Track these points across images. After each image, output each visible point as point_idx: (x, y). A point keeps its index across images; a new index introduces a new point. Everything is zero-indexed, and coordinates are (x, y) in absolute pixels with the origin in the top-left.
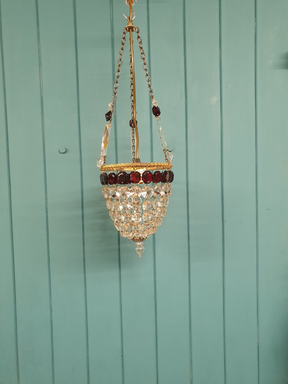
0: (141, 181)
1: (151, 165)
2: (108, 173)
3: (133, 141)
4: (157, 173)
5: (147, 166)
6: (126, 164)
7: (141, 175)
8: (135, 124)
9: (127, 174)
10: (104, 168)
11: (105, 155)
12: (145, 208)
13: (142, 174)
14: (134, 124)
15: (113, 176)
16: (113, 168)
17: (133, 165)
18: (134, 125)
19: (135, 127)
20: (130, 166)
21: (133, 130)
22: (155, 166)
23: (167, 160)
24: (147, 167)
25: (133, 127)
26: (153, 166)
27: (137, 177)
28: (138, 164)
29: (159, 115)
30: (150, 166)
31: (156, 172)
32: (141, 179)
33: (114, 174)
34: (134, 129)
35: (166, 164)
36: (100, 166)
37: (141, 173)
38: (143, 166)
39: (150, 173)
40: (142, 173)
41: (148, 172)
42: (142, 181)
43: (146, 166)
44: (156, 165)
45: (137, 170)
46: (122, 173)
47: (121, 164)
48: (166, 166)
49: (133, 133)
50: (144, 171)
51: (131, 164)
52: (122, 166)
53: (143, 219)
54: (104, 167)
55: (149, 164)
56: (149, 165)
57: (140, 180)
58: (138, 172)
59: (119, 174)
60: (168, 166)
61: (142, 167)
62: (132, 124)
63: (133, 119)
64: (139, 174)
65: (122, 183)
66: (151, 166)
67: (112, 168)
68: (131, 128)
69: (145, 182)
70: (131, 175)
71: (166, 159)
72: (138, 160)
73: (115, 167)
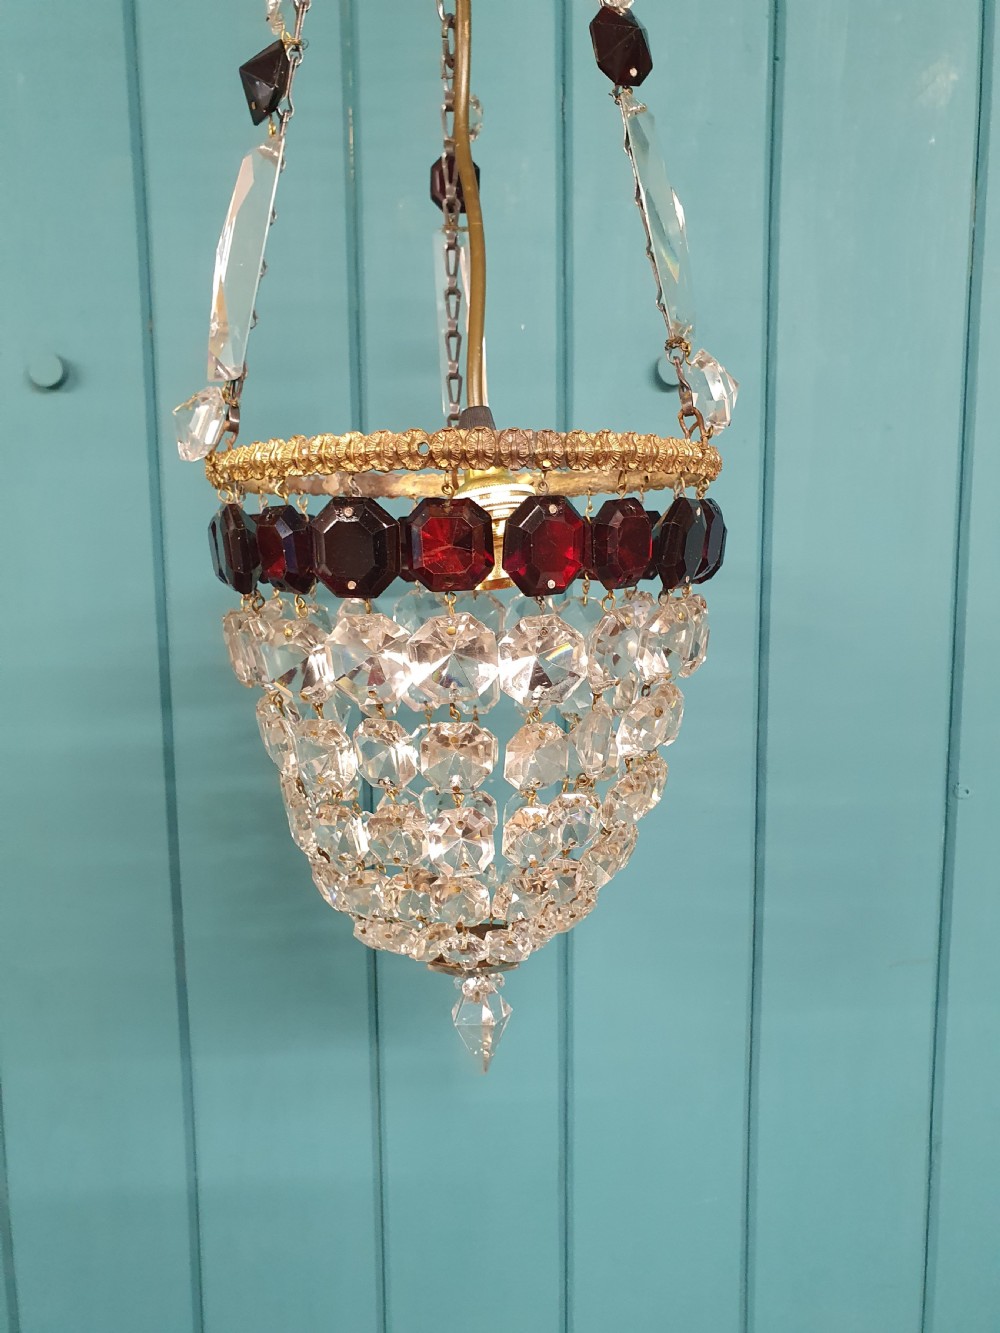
0: (499, 572)
1: (580, 449)
2: (253, 506)
3: (453, 298)
4: (619, 515)
5: (547, 456)
6: (377, 437)
7: (499, 530)
8: (468, 188)
9: (389, 519)
10: (225, 468)
11: (235, 375)
12: (521, 778)
13: (502, 524)
14: (459, 185)
15: (285, 533)
16: (284, 469)
17: (436, 448)
18: (460, 193)
19: (463, 210)
20: (412, 456)
21: (452, 225)
22: (607, 456)
23: (693, 419)
24: (546, 464)
25: (451, 208)
26: (596, 459)
27: (464, 541)
28: (477, 440)
29: (638, 81)
30: (566, 461)
31: (610, 507)
32: (498, 555)
33: (288, 514)
34: (455, 221)
35: (689, 448)
36: (196, 456)
37: (495, 515)
38: (514, 456)
39: (569, 512)
40: (508, 513)
41: (553, 509)
42: (504, 574)
43: (534, 460)
44: (615, 448)
45: (473, 493)
46: (348, 511)
47: (345, 439)
48: (688, 461)
49: (450, 247)
50: (523, 498)
51: (419, 436)
52: (352, 451)
53: (504, 849)
54: (225, 462)
55: (564, 444)
56: (558, 450)
57: (490, 565)
58: (480, 503)
59: (327, 513)
60: (699, 462)
61: (505, 461)
62: (447, 186)
63: (450, 149)
64: (483, 517)
65: (352, 585)
66: (577, 458)
67: (273, 465)
68: (440, 216)
69: (532, 587)
70: (415, 529)
71: (690, 412)
72: (475, 418)
73: (294, 463)
